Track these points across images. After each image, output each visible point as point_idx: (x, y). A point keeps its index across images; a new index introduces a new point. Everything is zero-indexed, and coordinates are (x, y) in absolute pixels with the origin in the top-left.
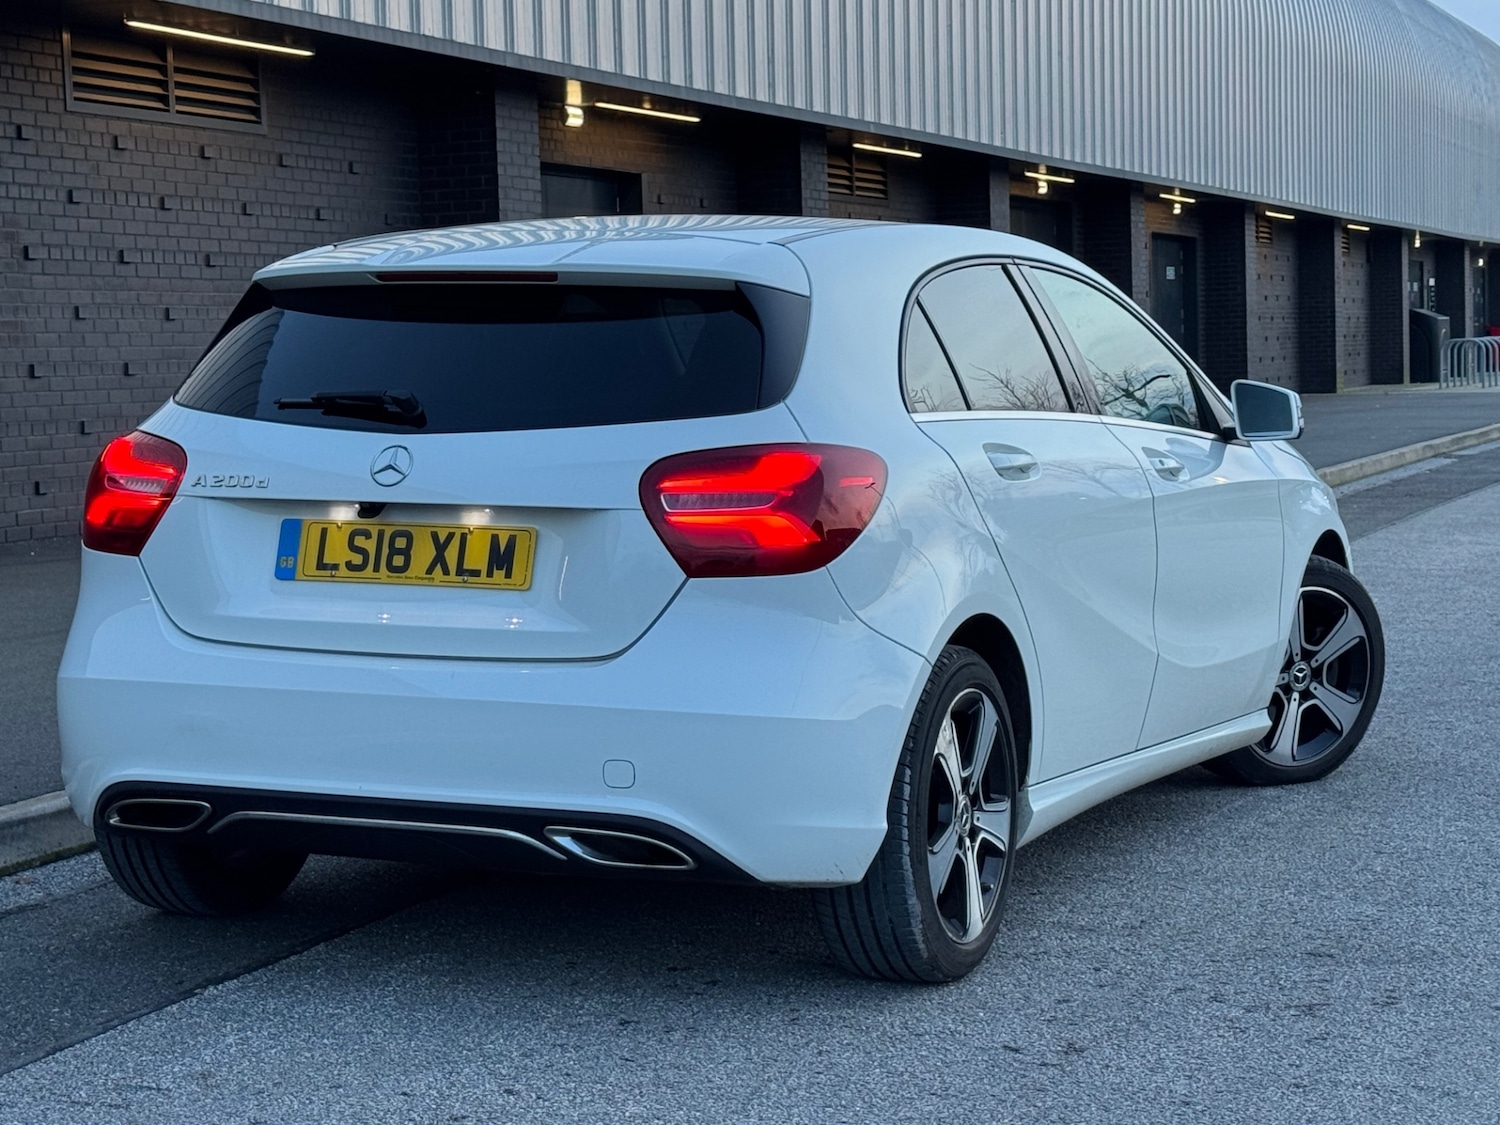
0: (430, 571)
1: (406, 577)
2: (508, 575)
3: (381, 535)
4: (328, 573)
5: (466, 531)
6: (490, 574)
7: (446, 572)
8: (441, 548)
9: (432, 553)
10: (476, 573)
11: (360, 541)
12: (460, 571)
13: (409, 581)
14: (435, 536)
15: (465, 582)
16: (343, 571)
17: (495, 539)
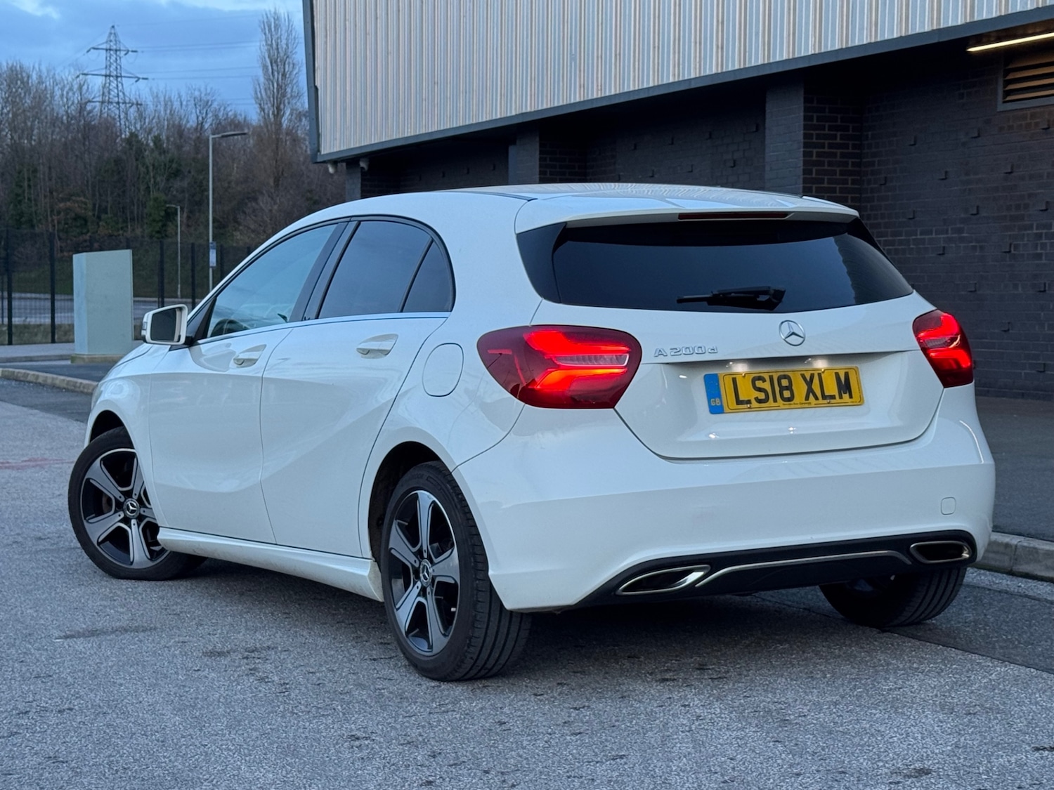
0: (807, 398)
1: (795, 404)
2: (851, 396)
3: (771, 378)
4: (745, 406)
5: (820, 372)
6: (841, 397)
7: (817, 398)
8: (809, 383)
9: (805, 388)
10: (833, 397)
11: (759, 384)
12: (824, 397)
13: (796, 406)
14: (803, 376)
15: (829, 403)
16: (755, 404)
17: (837, 375)
